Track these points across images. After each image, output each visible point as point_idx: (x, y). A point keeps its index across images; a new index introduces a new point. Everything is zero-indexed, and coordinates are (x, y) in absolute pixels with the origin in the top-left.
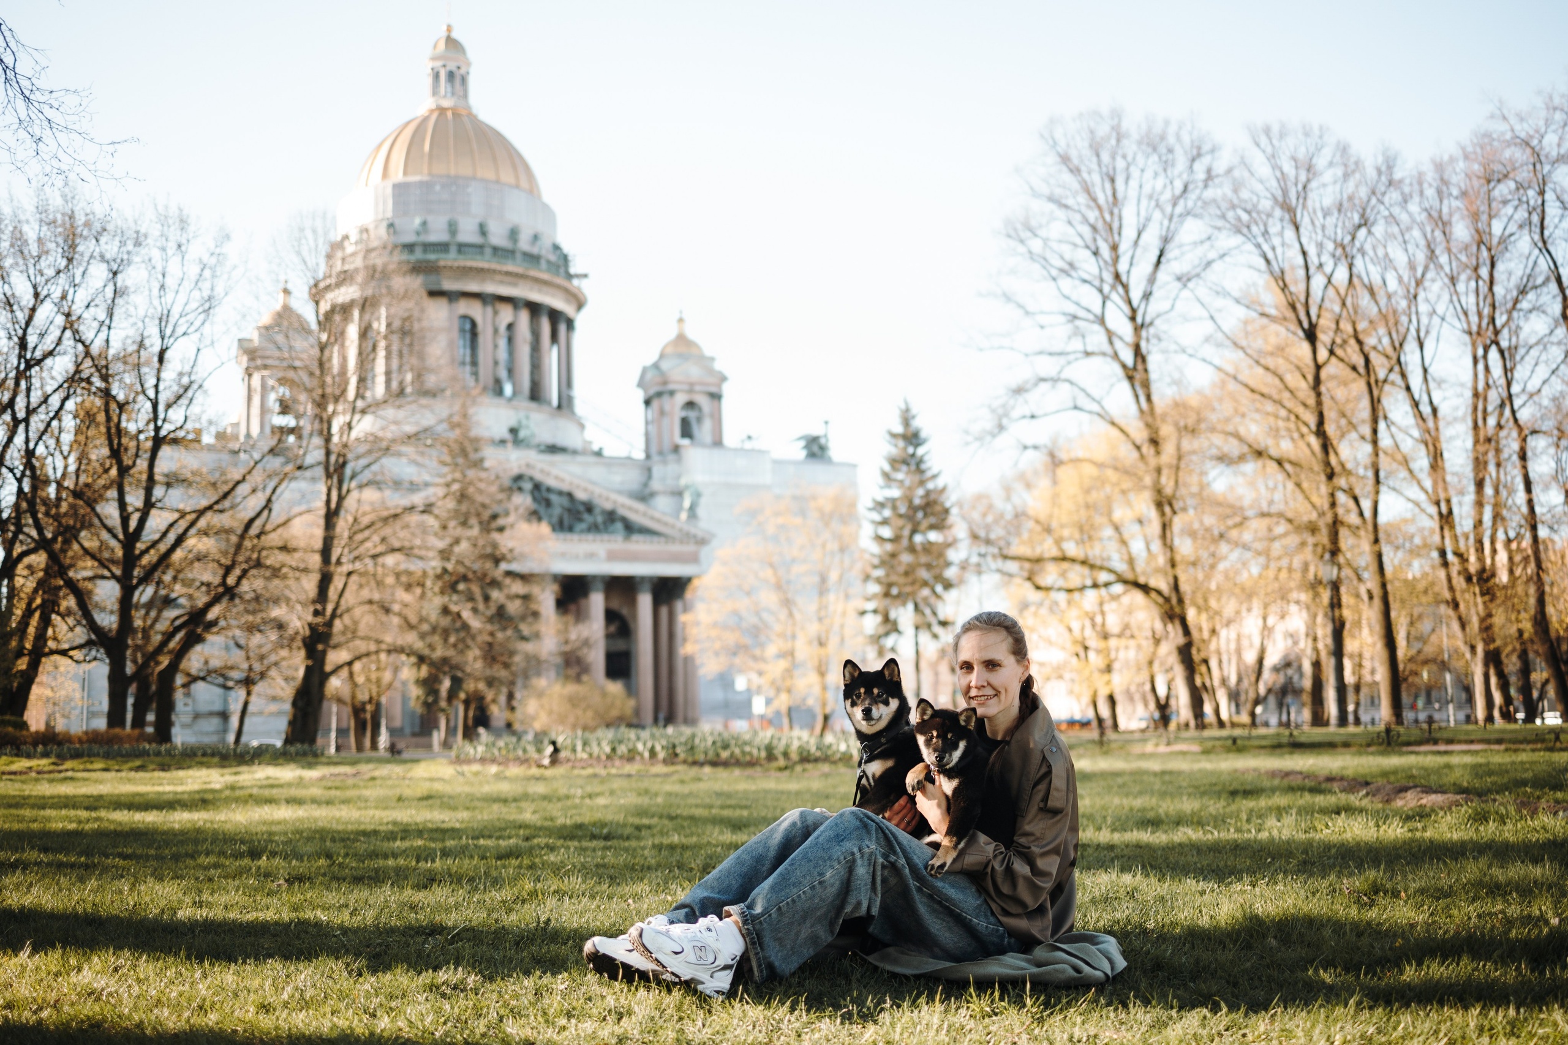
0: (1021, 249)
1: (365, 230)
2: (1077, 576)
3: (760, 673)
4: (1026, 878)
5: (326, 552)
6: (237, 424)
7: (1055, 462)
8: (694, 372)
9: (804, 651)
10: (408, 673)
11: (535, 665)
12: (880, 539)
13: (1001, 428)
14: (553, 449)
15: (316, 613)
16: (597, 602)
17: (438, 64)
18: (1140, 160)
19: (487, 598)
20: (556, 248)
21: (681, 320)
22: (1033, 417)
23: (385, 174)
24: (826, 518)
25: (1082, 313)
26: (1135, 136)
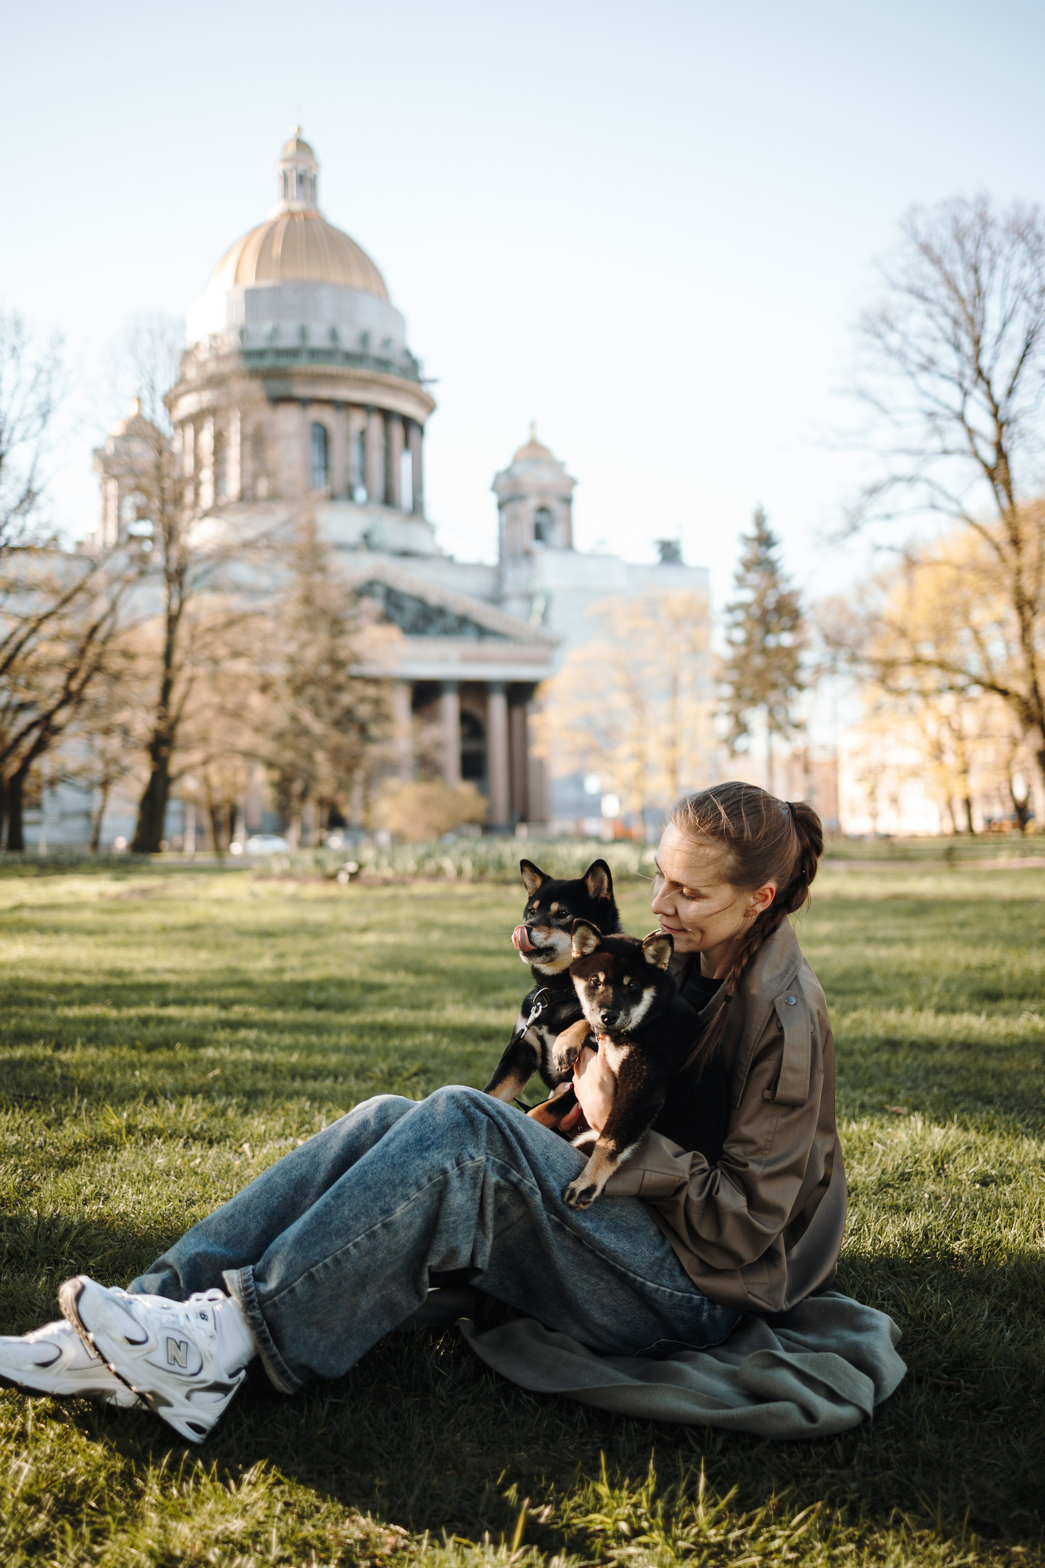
0: (878, 344)
1: (214, 337)
2: (933, 678)
3: (612, 774)
4: (739, 1218)
5: (167, 657)
6: (93, 535)
7: (911, 563)
8: (545, 476)
9: (655, 752)
10: (261, 775)
11: (388, 767)
12: (731, 643)
13: (854, 529)
14: (405, 554)
15: (160, 718)
16: (450, 705)
17: (288, 166)
18: (1007, 249)
19: (331, 703)
20: (407, 353)
21: (533, 426)
22: (888, 517)
23: (237, 279)
24: (677, 621)
25: (941, 410)
26: (1001, 222)
